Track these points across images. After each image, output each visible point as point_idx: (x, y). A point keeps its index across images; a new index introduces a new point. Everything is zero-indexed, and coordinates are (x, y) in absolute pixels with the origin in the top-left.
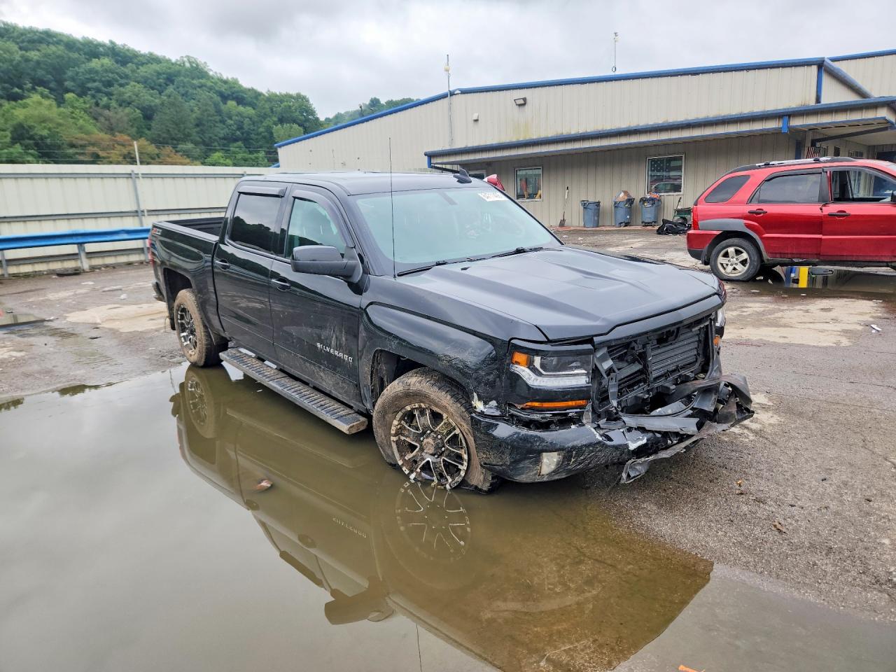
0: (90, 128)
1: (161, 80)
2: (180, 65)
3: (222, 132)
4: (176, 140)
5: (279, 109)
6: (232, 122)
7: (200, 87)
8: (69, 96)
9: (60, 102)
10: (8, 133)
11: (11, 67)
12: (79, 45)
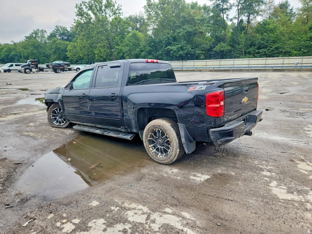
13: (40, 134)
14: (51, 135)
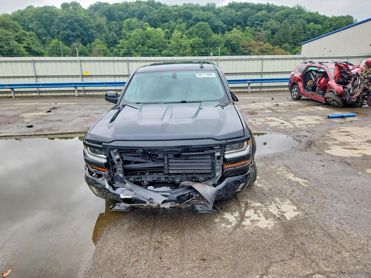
0: (251, 39)
1: (283, 17)
2: (293, 9)
3: (304, 37)
4: (282, 42)
5: (335, 24)
6: (309, 32)
7: (299, 18)
8: (247, 27)
9: (243, 31)
10: (224, 43)
11: (231, 19)
12: (255, 7)
13: (279, 173)
14: (264, 167)
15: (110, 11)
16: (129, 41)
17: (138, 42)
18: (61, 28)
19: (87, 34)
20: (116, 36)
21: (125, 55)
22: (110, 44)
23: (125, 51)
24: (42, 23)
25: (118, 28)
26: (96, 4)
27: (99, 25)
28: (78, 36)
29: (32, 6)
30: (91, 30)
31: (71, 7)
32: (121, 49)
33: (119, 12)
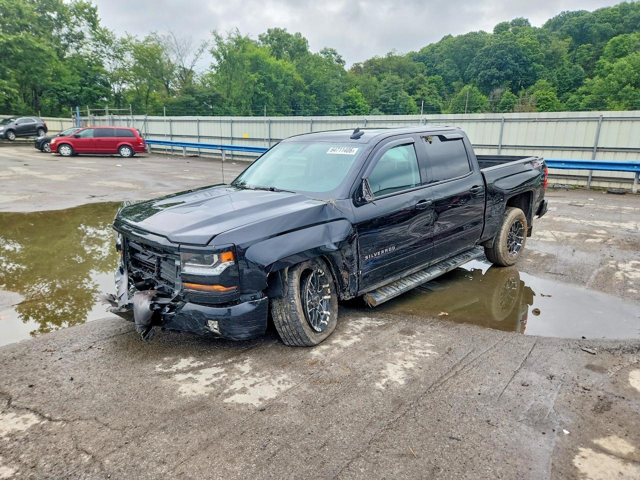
15: (582, 25)
16: (606, 78)
17: (624, 80)
18: (483, 66)
19: (524, 72)
20: (582, 72)
21: (590, 107)
22: (565, 87)
23: (593, 100)
24: (456, 61)
25: (593, 56)
26: (559, 16)
27: (553, 53)
28: (508, 77)
29: (450, 36)
30: (534, 64)
31: (510, 30)
32: (584, 96)
33: (601, 25)
